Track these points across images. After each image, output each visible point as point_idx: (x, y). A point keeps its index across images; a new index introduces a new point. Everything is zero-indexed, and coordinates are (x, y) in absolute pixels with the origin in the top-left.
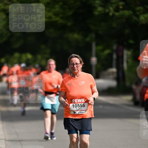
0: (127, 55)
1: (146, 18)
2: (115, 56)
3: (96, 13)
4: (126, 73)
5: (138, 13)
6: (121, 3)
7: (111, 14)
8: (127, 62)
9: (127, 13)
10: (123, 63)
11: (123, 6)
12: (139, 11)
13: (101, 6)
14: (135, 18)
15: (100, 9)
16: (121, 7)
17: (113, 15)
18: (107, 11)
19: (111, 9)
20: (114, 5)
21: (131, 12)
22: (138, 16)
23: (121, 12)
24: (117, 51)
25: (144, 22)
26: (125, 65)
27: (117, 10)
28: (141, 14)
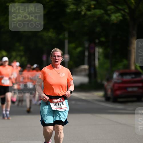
0: (99, 52)
1: (117, 17)
2: (87, 54)
3: (68, 11)
4: (98, 70)
5: (109, 12)
6: (93, 3)
7: (83, 13)
8: (99, 59)
9: (98, 12)
10: (94, 60)
11: (94, 5)
12: (110, 10)
13: (73, 4)
14: (106, 17)
15: (72, 7)
16: (93, 6)
17: (85, 14)
18: (79, 10)
19: (83, 8)
20: (86, 5)
21: (102, 11)
22: (109, 15)
23: (93, 12)
24: (89, 49)
25: (115, 22)
26: (97, 62)
27: (89, 9)
28: (112, 13)
